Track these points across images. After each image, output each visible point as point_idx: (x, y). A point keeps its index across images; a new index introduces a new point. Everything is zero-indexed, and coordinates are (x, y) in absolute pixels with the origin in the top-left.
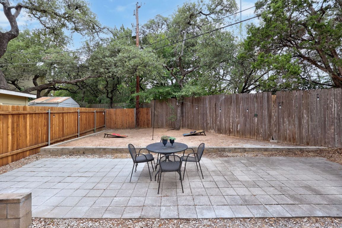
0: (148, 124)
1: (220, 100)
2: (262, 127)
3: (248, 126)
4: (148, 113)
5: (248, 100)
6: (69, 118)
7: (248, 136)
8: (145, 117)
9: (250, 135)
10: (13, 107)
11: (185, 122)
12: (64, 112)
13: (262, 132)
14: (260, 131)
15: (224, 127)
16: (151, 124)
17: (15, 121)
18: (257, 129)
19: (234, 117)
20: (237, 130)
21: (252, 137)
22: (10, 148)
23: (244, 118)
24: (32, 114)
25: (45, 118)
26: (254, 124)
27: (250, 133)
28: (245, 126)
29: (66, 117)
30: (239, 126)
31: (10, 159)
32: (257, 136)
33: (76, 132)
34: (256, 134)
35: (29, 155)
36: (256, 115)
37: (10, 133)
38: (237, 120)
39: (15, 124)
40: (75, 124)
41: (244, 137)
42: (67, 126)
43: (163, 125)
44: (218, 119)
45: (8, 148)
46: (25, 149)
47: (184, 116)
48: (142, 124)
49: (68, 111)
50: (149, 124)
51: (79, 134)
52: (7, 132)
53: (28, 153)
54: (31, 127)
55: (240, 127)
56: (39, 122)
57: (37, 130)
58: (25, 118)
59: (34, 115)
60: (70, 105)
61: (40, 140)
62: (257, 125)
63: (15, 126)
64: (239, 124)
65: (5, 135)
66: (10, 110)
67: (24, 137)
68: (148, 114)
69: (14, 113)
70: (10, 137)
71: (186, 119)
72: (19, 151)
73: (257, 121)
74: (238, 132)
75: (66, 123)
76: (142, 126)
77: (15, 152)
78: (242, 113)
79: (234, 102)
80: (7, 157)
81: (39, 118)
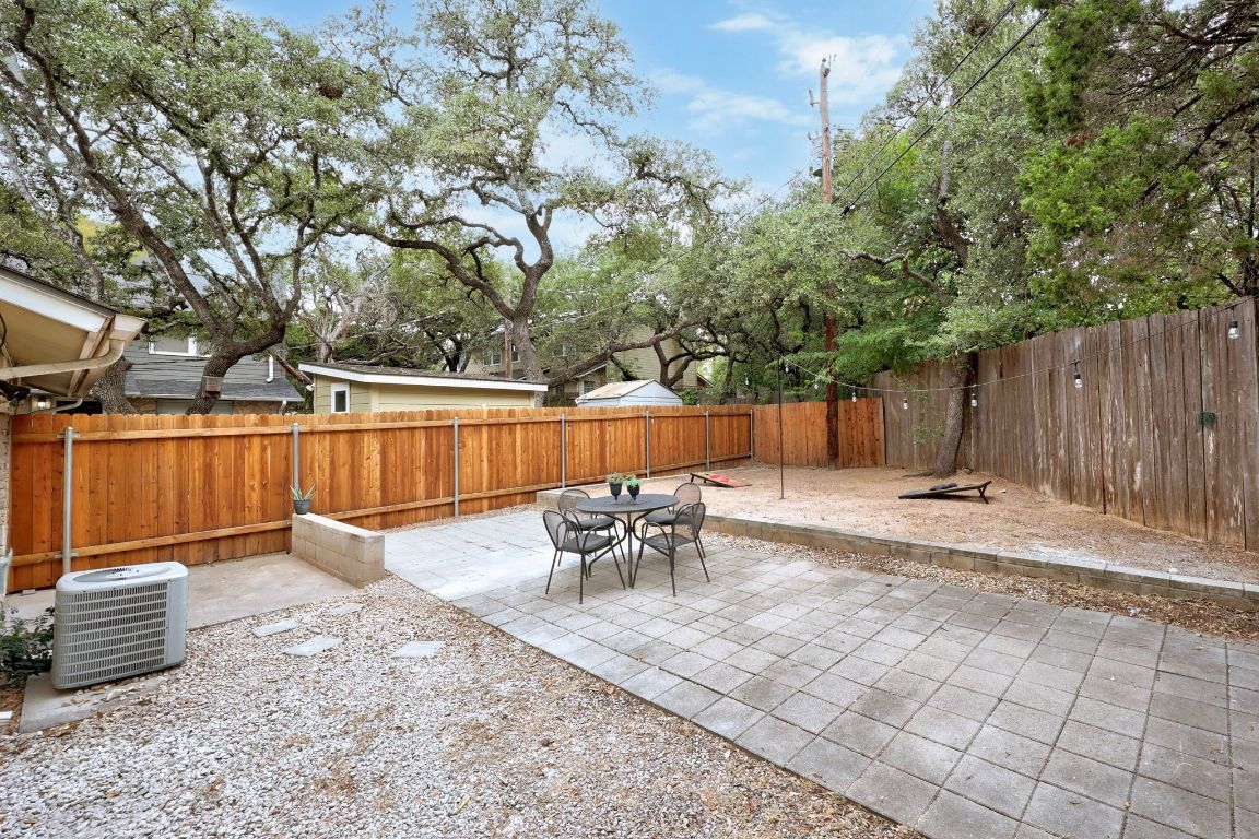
0: (873, 454)
1: (1067, 356)
2: (1236, 479)
3: (1174, 471)
4: (875, 415)
5: (1171, 347)
6: (619, 433)
7: (1179, 522)
8: (866, 430)
9: (1187, 517)
10: (490, 412)
11: (988, 449)
12: (603, 418)
13: (1237, 507)
14: (1231, 501)
15: (1084, 472)
16: (883, 453)
17: (494, 436)
18: (1216, 490)
19: (1118, 429)
20: (1132, 491)
21: (1193, 529)
22: (485, 485)
23: (1157, 430)
24: (527, 423)
25: (554, 432)
26: (1203, 460)
27: (1187, 506)
28: (1164, 470)
29: (610, 429)
30: (1138, 469)
31: (485, 503)
32: (1216, 527)
33: (643, 465)
34: (1212, 512)
35: (521, 503)
36: (1208, 420)
37: (485, 459)
38: (1130, 444)
39: (494, 443)
40: (639, 446)
41: (1162, 523)
42: (613, 450)
43: (913, 458)
44: (1062, 436)
45: (481, 484)
46: (512, 490)
47: (983, 423)
48: (855, 451)
49: (616, 416)
50: (878, 454)
51: (648, 472)
52: (481, 456)
53: (519, 498)
54: (525, 449)
55: (1143, 476)
56: (541, 440)
57: (537, 456)
58: (512, 432)
59: (530, 426)
60: (650, 399)
61: (544, 475)
62: (1217, 469)
63: (494, 446)
64: (1138, 460)
65: (477, 461)
66: (485, 417)
67: (511, 468)
68: (873, 420)
69: (491, 421)
70: (485, 465)
71: (988, 438)
72: (501, 492)
73: (1217, 446)
74: (1136, 498)
75: (611, 443)
76: (856, 458)
77: (495, 492)
78: (1147, 407)
79: (1115, 361)
80: (481, 499)
81: (541, 431)
